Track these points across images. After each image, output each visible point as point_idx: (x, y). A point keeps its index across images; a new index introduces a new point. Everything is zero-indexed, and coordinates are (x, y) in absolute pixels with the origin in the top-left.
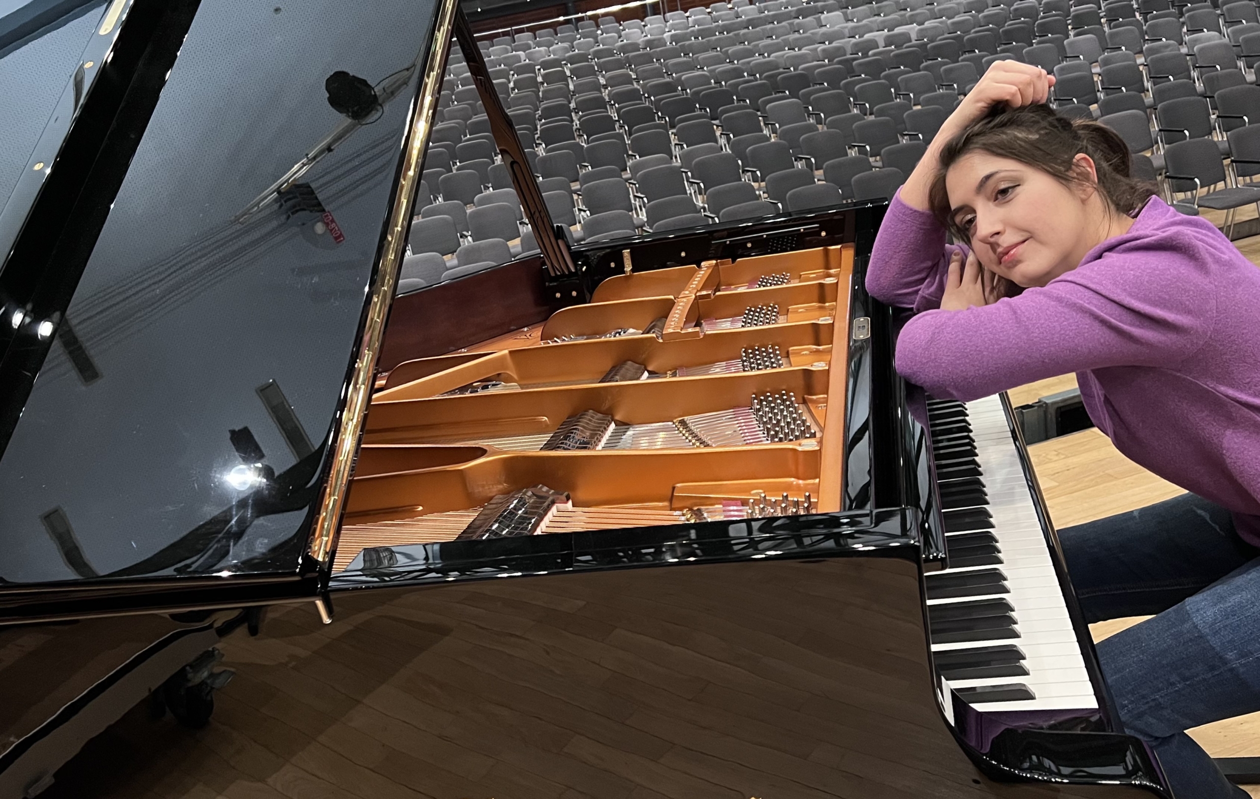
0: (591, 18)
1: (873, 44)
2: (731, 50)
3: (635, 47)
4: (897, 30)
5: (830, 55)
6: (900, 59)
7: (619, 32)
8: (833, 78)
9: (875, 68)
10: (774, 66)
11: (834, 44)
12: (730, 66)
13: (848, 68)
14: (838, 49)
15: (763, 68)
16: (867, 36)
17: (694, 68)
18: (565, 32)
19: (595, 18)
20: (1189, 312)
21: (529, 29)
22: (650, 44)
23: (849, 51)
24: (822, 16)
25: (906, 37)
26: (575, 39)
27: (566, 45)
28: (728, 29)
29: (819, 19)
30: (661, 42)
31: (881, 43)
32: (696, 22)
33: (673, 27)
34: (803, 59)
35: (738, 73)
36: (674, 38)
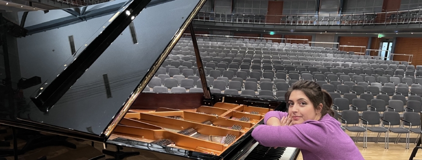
0: (266, 39)
1: (338, 65)
2: (300, 57)
3: (274, 50)
4: (346, 63)
5: (325, 65)
6: (343, 71)
7: (272, 45)
8: (323, 71)
9: (336, 71)
10: (309, 64)
11: (328, 62)
12: (297, 61)
13: (329, 70)
14: (328, 64)
15: (305, 63)
16: (337, 62)
17: (287, 59)
18: (258, 41)
19: (267, 40)
20: (319, 141)
21: (249, 38)
22: (279, 50)
23: (331, 65)
24: (328, 54)
25: (348, 65)
26: (260, 44)
27: (257, 45)
28: (301, 51)
29: (326, 55)
30: (282, 50)
31: (340, 65)
32: (293, 47)
33: (287, 47)
34: (318, 64)
35: (299, 63)
36: (285, 50)
